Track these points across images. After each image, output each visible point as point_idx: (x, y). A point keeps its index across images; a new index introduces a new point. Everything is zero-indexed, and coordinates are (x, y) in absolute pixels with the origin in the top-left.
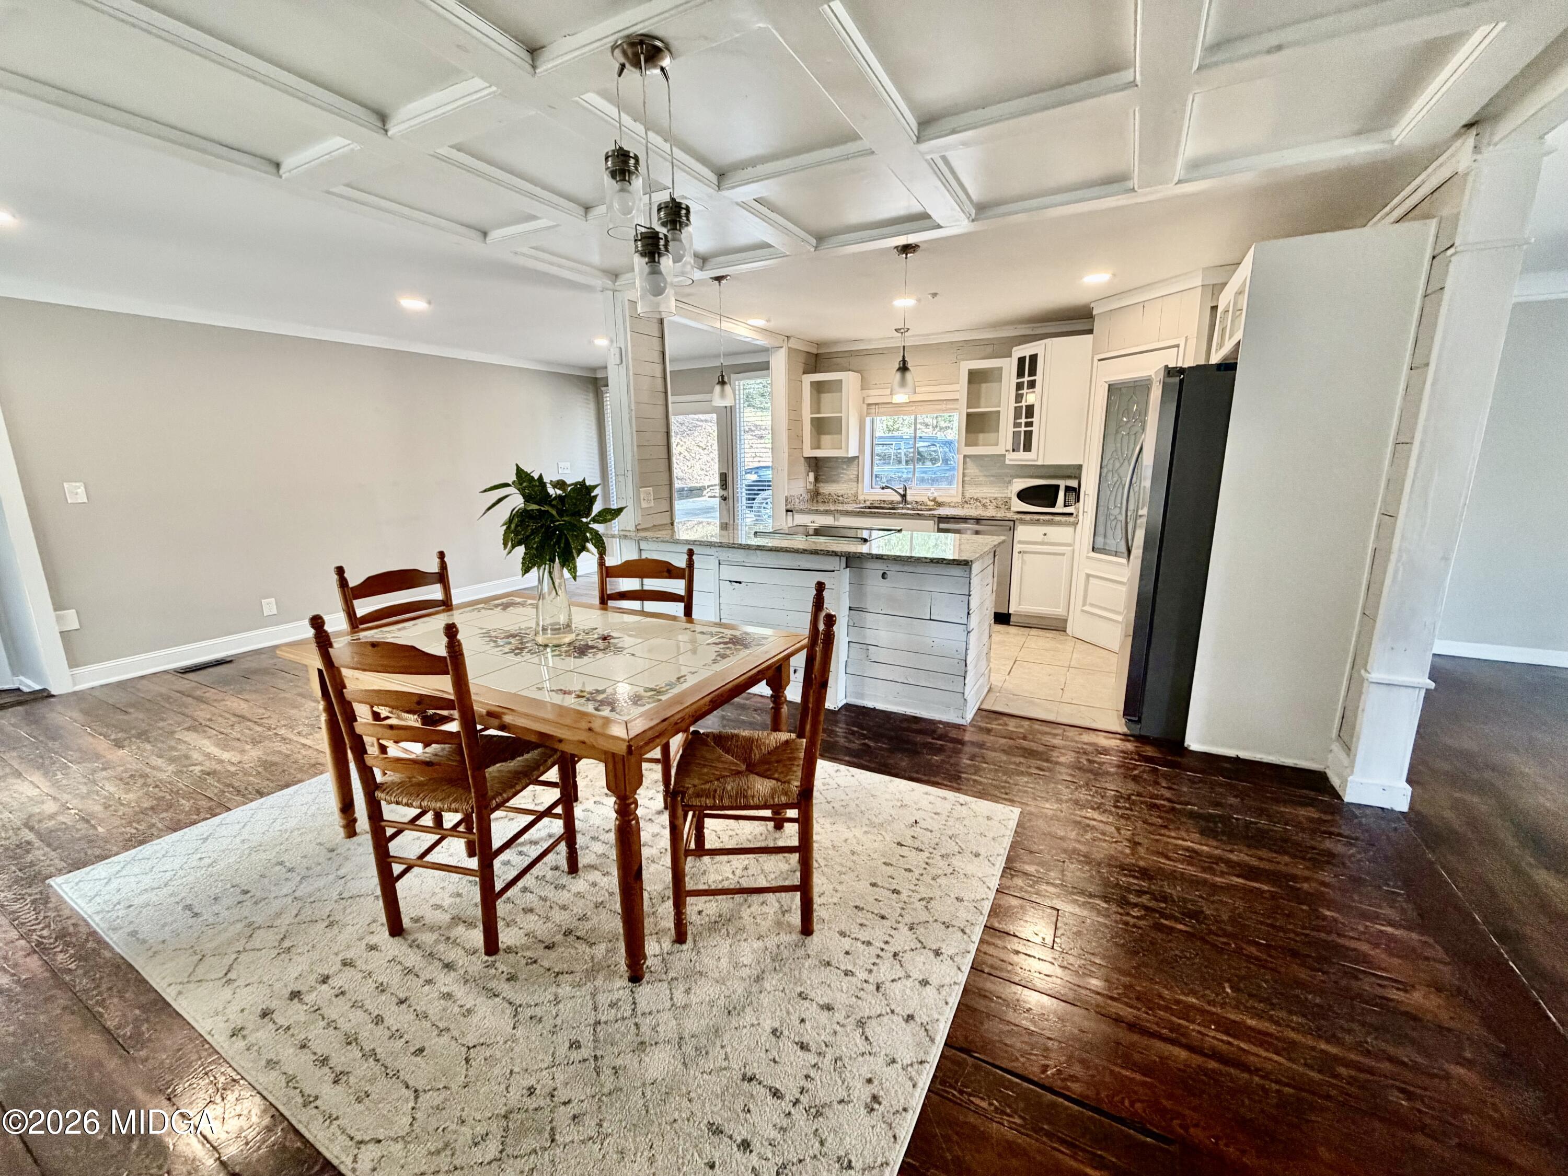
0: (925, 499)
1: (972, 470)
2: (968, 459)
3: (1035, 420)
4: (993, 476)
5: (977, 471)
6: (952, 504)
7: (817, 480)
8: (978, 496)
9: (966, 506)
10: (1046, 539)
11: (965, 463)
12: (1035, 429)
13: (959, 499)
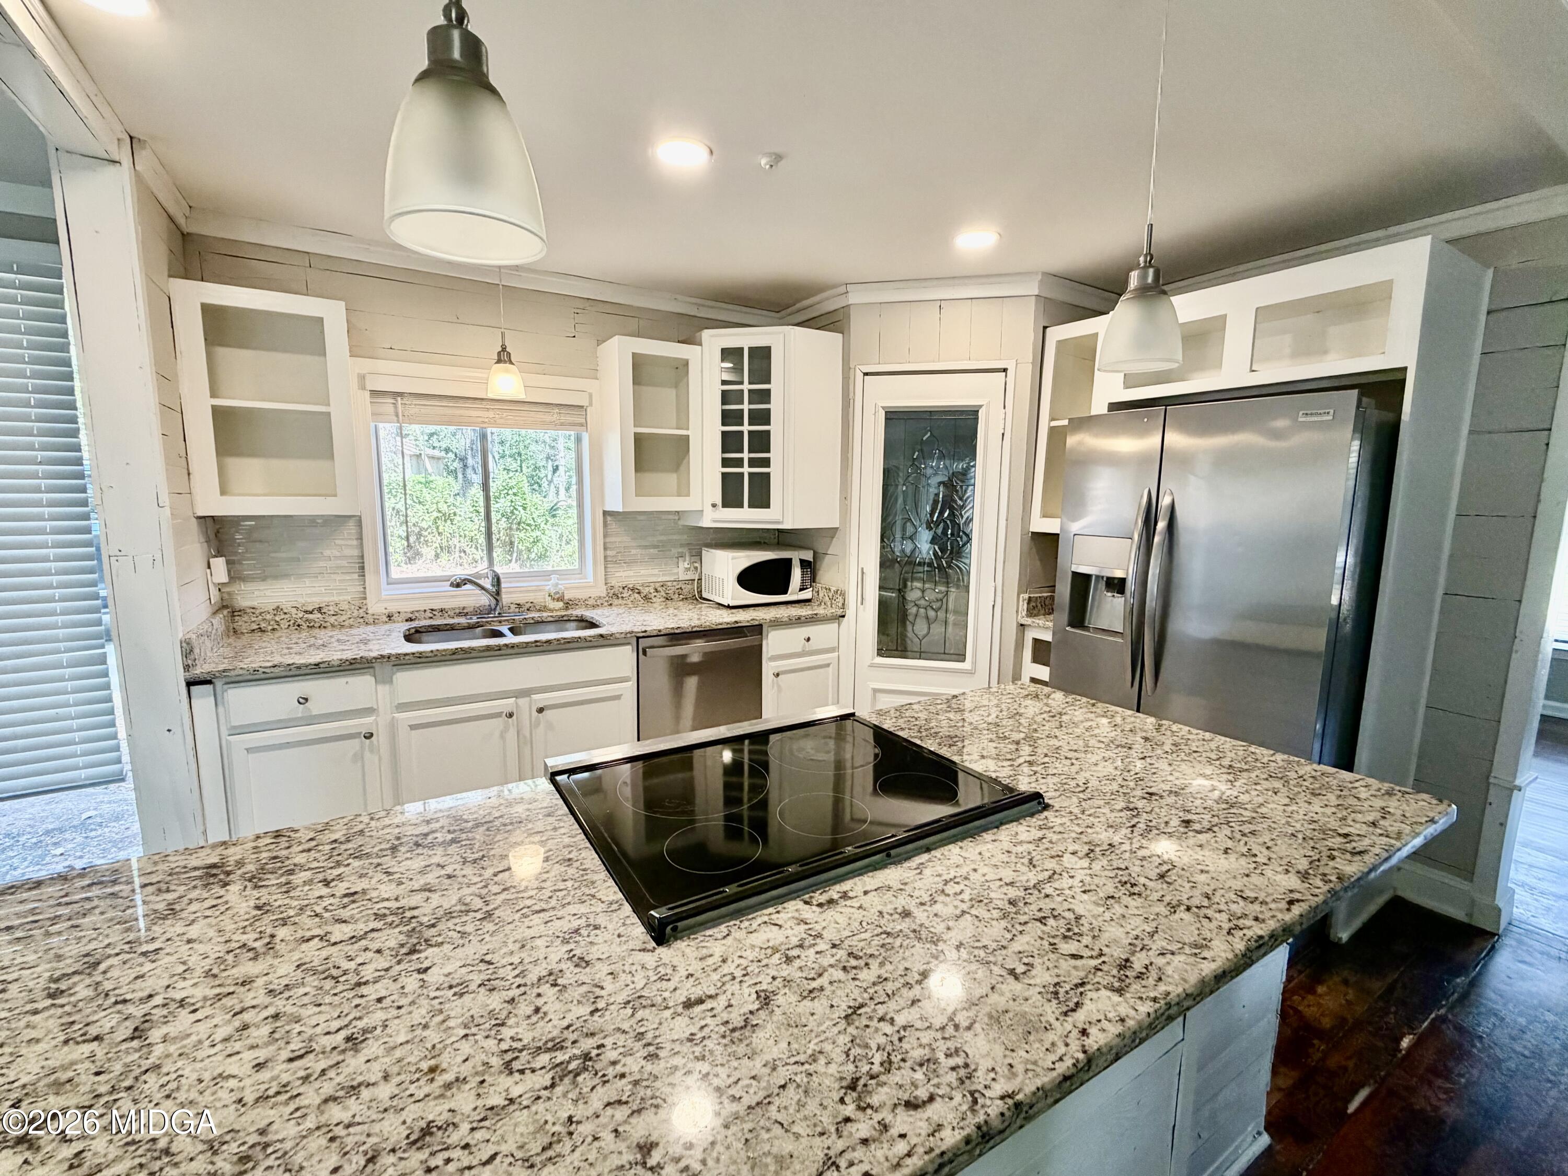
0: (540, 598)
1: (621, 538)
2: (609, 518)
3: (774, 454)
4: (655, 547)
5: (626, 539)
6: (591, 602)
7: (235, 576)
8: (631, 582)
9: (616, 602)
10: (813, 645)
11: (605, 524)
12: (774, 471)
13: (601, 591)
